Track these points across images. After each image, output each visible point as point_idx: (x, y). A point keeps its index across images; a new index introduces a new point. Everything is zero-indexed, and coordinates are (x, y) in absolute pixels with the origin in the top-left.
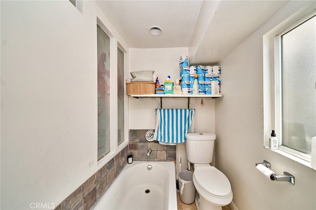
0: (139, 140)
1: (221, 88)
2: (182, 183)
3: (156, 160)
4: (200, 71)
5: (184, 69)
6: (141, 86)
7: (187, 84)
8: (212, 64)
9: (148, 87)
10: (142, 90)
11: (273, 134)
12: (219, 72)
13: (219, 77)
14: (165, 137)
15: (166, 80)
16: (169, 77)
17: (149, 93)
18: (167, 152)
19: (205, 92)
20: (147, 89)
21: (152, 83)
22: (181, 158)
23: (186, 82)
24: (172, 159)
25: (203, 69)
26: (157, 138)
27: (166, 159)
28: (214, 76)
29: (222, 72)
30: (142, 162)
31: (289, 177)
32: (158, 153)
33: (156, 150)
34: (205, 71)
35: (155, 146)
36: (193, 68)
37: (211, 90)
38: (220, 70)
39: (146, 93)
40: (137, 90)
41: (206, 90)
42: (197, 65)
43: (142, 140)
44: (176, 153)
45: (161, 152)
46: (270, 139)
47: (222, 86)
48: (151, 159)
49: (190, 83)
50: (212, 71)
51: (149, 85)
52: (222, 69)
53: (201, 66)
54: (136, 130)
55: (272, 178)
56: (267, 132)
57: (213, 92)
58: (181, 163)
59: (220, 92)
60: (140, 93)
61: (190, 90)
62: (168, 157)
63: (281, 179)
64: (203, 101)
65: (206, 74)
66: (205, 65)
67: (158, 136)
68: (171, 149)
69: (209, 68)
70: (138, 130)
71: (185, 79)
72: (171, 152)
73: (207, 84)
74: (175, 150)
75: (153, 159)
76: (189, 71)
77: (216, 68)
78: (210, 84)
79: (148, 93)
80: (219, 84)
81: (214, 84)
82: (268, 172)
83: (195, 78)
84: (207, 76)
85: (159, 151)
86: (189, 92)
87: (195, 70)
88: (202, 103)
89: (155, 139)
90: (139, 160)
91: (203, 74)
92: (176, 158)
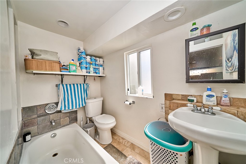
0: (36, 115)
1: (104, 72)
2: (88, 131)
3: (60, 127)
4: (93, 60)
5: (83, 56)
6: (47, 65)
7: (85, 67)
8: (100, 57)
9: (54, 66)
10: (47, 68)
11: (128, 90)
12: (103, 62)
13: (103, 65)
14: (69, 105)
15: (70, 62)
16: (73, 60)
17: (56, 71)
18: (70, 117)
19: (96, 73)
20: (53, 67)
21: (58, 63)
22: (82, 118)
23: (84, 65)
24: (74, 121)
25: (95, 59)
26: (61, 108)
27: (69, 123)
28: (101, 64)
29: (104, 63)
30: (43, 134)
31: (134, 102)
32: (61, 121)
33: (59, 119)
34: (96, 60)
35: (58, 115)
36: (88, 57)
37: (99, 72)
38: (103, 61)
39: (52, 70)
40: (42, 67)
41: (97, 72)
42: (91, 56)
43: (42, 114)
44: (77, 116)
45: (64, 119)
46: (127, 92)
47: (105, 70)
48: (54, 128)
49: (87, 67)
50: (100, 61)
51: (55, 64)
52: (105, 61)
53: (94, 57)
54: (32, 107)
55: (130, 104)
56: (127, 90)
57: (101, 73)
58: (82, 121)
59: (104, 73)
60: (46, 70)
61: (87, 71)
62: (71, 121)
63: (132, 103)
64: (95, 78)
65: (96, 63)
66: (96, 57)
67: (62, 106)
68: (73, 114)
69: (98, 59)
70: (35, 106)
71: (84, 63)
72: (73, 116)
73: (97, 68)
74: (77, 113)
75: (56, 127)
76: (86, 58)
77: (101, 60)
78: (99, 69)
79: (54, 70)
80: (103, 69)
81: (101, 68)
82: (129, 103)
83: (91, 64)
84: (97, 64)
85: (62, 119)
86: (87, 72)
87: (90, 58)
88: (94, 79)
89: (59, 109)
90: (39, 134)
91: (95, 62)
92: (77, 119)
